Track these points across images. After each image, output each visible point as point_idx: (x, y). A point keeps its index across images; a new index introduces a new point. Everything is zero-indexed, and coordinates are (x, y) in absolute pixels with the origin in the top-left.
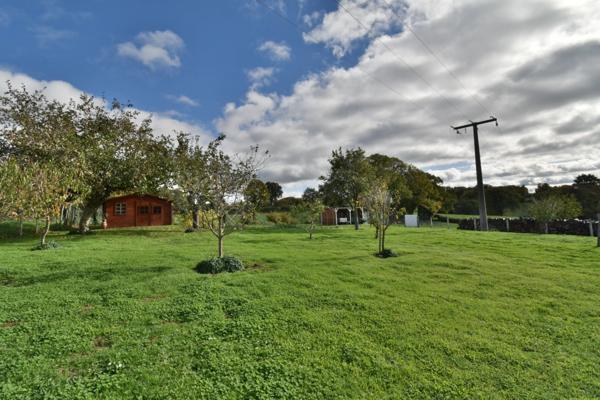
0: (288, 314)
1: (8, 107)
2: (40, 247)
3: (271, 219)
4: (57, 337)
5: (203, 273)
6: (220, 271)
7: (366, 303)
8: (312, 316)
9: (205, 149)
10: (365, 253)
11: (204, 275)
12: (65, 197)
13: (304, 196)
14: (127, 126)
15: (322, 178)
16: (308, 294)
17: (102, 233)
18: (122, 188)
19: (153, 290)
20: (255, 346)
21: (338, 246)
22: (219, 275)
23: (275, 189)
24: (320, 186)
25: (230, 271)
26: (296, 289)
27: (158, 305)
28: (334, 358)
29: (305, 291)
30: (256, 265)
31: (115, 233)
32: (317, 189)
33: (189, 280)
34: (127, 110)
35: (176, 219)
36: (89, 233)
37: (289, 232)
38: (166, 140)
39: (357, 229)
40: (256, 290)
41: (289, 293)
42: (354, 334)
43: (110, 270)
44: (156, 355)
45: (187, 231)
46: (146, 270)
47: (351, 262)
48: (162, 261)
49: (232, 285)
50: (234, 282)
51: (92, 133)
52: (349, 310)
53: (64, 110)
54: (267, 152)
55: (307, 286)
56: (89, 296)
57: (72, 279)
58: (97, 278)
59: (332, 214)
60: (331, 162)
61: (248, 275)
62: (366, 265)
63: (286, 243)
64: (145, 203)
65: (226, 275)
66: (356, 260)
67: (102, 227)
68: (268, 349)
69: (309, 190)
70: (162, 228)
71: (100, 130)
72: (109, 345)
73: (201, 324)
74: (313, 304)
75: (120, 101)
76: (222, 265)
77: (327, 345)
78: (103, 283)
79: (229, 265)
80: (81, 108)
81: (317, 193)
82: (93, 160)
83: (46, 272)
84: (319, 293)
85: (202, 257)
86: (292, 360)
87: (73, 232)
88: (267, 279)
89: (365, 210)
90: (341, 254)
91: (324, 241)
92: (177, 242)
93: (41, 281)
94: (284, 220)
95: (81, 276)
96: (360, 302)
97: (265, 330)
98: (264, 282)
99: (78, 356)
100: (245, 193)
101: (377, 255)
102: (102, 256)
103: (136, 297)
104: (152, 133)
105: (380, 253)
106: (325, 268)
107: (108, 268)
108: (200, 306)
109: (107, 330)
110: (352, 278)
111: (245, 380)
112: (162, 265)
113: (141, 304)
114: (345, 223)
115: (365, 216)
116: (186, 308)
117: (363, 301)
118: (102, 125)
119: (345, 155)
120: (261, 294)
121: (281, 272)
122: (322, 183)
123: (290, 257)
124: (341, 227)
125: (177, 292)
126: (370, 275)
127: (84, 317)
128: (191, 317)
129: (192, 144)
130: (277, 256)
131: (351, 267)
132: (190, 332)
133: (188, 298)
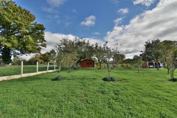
0: (135, 98)
1: (62, 42)
2: (69, 72)
3: (122, 66)
4: (76, 93)
5: (105, 81)
6: (110, 81)
7: (168, 98)
8: (145, 100)
9: (102, 46)
10: (164, 79)
11: (106, 82)
12: (73, 61)
13: (134, 58)
14: (84, 43)
15: (141, 51)
16: (142, 92)
17: (80, 69)
18: (83, 58)
19: (94, 84)
20: (126, 105)
21: (151, 76)
22: (110, 82)
23: (123, 56)
24: (140, 54)
25: (113, 81)
26: (137, 90)
27: (96, 88)
28: (157, 116)
29: (141, 91)
30: (120, 80)
31: (83, 69)
32: (139, 56)
33: (102, 83)
34: (84, 39)
35: (95, 66)
36: (77, 69)
37: (130, 70)
38: (93, 45)
39: (158, 70)
40: (122, 88)
41: (134, 91)
42: (164, 109)
43: (83, 78)
44: (98, 101)
45: (98, 69)
46: (91, 79)
47: (158, 82)
48: (94, 77)
49: (114, 85)
50: (115, 85)
51: (77, 46)
52: (161, 100)
53: (72, 41)
54: (121, 45)
55: (141, 89)
56: (80, 84)
57: (76, 80)
58: (81, 80)
59: (146, 64)
60: (145, 46)
61: (119, 83)
62: (165, 84)
63: (129, 74)
64: (88, 62)
65: (112, 82)
66: (160, 82)
67: (79, 68)
68: (131, 107)
69: (135, 56)
70: (92, 68)
71: (79, 45)
72: (87, 96)
73: (108, 95)
74: (145, 96)
75: (82, 37)
76: (110, 79)
77: (153, 111)
78: (83, 81)
79: (112, 79)
80: (75, 40)
81: (139, 57)
82: (78, 52)
83: (71, 78)
84: (146, 92)
85: (104, 77)
86: (140, 113)
87: (74, 69)
88: (126, 85)
89: (161, 62)
90: (152, 79)
91: (145, 74)
92: (97, 72)
93: (71, 79)
94: (127, 66)
95: (78, 79)
96: (165, 98)
97: (128, 101)
98: (124, 86)
99: (81, 98)
100: (113, 58)
101: (170, 80)
102: (81, 74)
103: (90, 85)
104: (89, 44)
105: (172, 80)
106: (147, 84)
107: (83, 77)
108: (107, 90)
109: (86, 93)
110: (159, 88)
111: (125, 115)
112: (94, 78)
113: (92, 87)
114: (152, 68)
115: (161, 65)
116: (103, 90)
117: (167, 98)
118: (79, 44)
119: (151, 42)
120: (124, 89)
121: (130, 83)
122: (141, 53)
123: (131, 78)
124: (151, 69)
125: (99, 85)
126: (168, 88)
127: (81, 89)
128: (105, 93)
129: (99, 45)
130: (127, 78)
131: (158, 84)
132: (106, 97)
133: (103, 87)
